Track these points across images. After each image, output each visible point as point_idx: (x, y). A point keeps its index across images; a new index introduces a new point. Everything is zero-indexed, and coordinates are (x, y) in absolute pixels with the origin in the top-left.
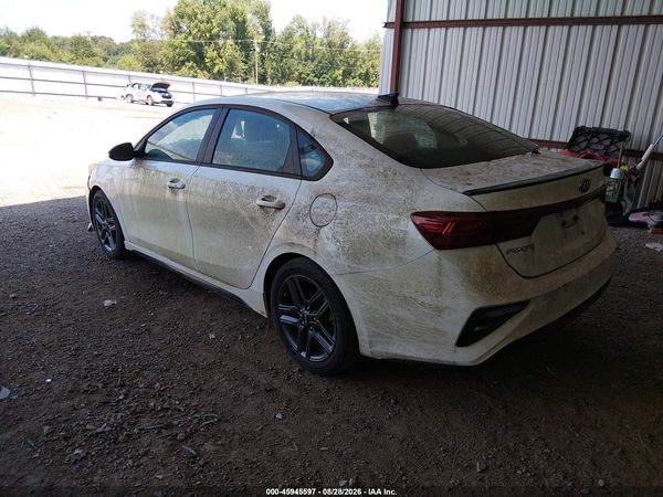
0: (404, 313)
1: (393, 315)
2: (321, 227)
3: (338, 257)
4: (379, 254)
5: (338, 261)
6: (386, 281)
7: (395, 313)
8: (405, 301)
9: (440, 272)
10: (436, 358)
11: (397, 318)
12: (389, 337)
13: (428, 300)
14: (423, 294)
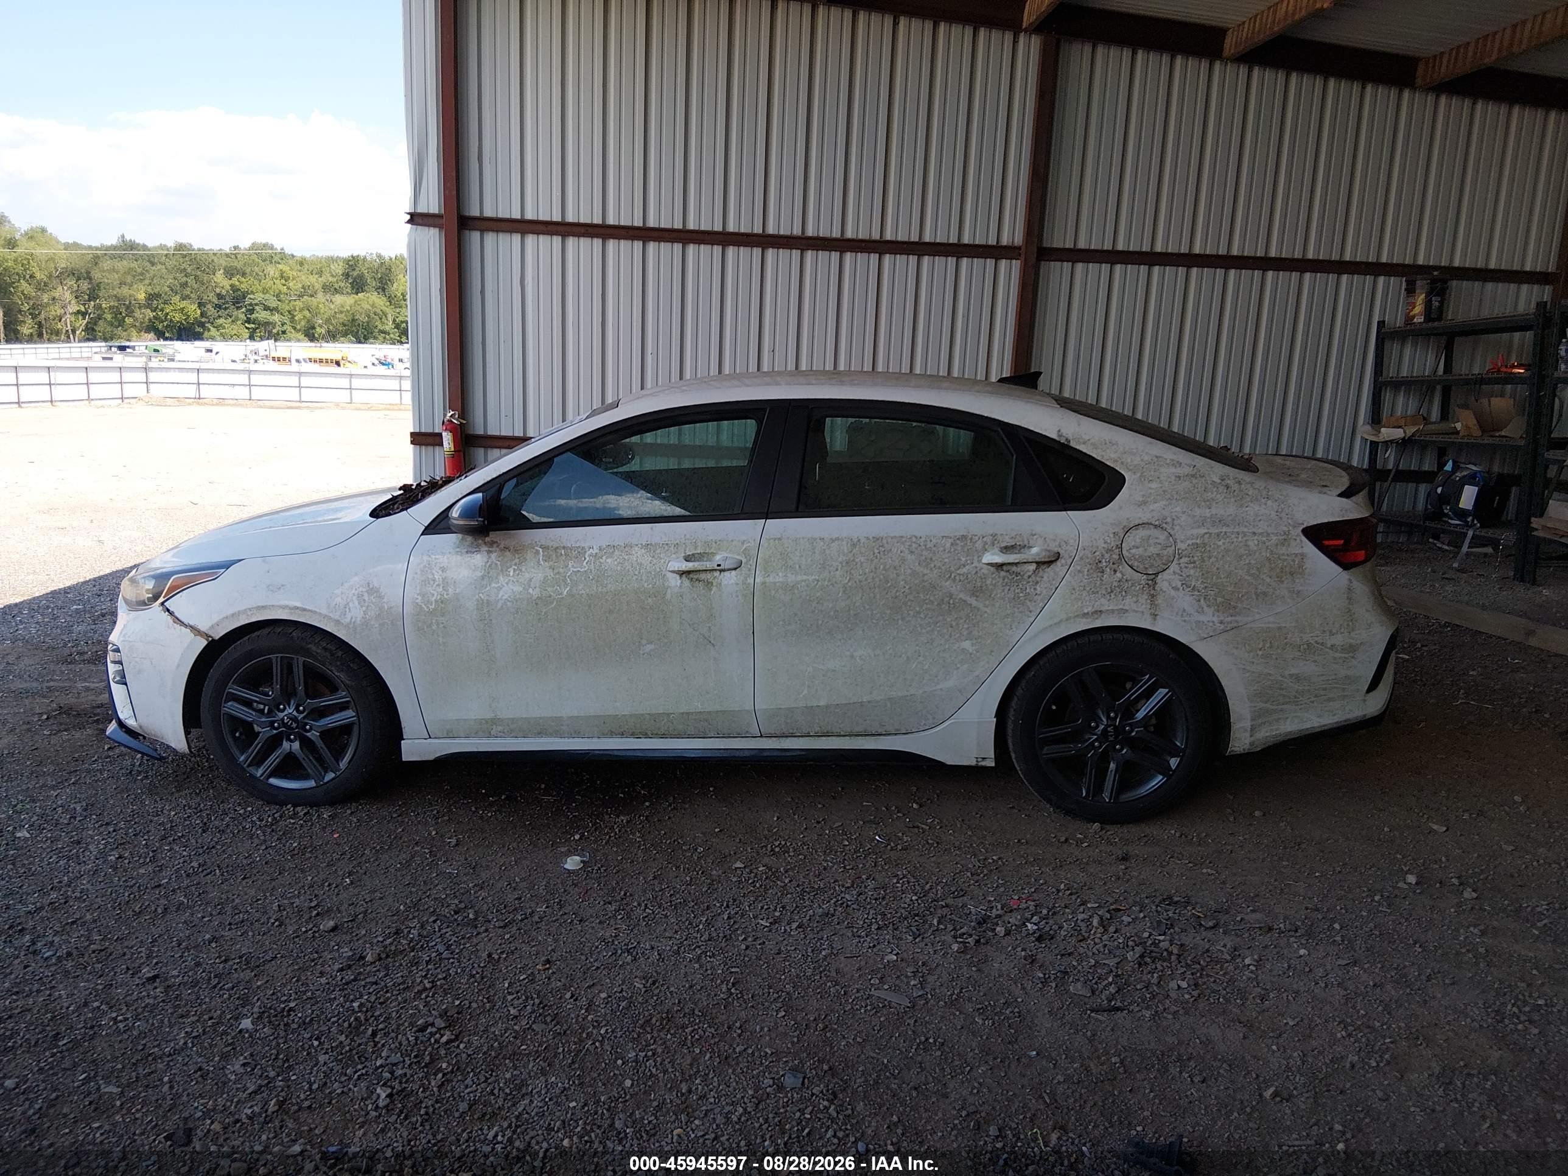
0: (1307, 668)
1: (1291, 676)
2: (1156, 574)
3: (1200, 611)
4: (1265, 594)
5: (1202, 618)
6: (1280, 628)
7: (1293, 671)
8: (1309, 649)
9: (1349, 599)
10: (1344, 718)
11: (1297, 678)
12: (1281, 710)
13: (1339, 640)
14: (1331, 633)
